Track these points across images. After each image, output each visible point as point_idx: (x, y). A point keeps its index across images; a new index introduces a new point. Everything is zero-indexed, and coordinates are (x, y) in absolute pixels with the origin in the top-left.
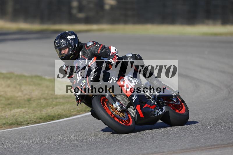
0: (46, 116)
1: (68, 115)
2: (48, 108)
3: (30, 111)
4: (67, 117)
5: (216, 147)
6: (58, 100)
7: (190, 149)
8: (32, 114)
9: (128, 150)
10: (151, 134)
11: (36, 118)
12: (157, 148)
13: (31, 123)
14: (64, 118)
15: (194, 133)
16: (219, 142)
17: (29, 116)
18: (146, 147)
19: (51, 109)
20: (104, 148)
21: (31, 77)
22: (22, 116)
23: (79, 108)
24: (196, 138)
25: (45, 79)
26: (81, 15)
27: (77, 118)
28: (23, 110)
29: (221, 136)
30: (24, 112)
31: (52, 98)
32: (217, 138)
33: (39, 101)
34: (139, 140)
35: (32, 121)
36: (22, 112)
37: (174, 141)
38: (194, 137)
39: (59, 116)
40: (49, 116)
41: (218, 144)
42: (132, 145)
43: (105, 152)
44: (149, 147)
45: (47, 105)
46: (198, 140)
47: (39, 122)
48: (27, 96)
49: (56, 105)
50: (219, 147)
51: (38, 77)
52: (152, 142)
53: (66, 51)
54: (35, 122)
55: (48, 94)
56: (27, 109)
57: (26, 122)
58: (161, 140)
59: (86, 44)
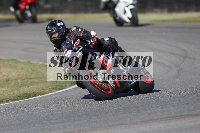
0: (23, 94)
1: (42, 93)
2: (24, 87)
3: (9, 90)
4: (41, 95)
5: (171, 118)
6: (32, 80)
7: (148, 121)
8: (11, 92)
9: (95, 122)
10: (115, 109)
11: (15, 96)
12: (120, 120)
13: (10, 100)
14: (38, 96)
15: (151, 107)
16: (173, 114)
17: (8, 94)
18: (111, 120)
19: (27, 88)
20: (75, 121)
21: (8, 61)
22: (2, 94)
23: (51, 87)
24: (153, 111)
25: (20, 62)
26: (47, 6)
27: (49, 95)
28: (3, 89)
29: (175, 110)
30: (4, 91)
31: (27, 79)
32: (171, 111)
33: (16, 81)
34: (105, 114)
35: (11, 99)
36: (2, 91)
37: (134, 114)
38: (152, 110)
39: (34, 94)
40: (25, 94)
41: (173, 117)
42: (99, 118)
43: (76, 125)
44: (114, 120)
45: (24, 85)
46: (155, 113)
47: (17, 100)
48: (6, 77)
49: (31, 85)
50: (174, 119)
51: (14, 60)
52: (116, 116)
53: (56, 36)
54: (14, 99)
55: (23, 75)
56: (6, 88)
57: (7, 100)
58: (123, 114)
59: (71, 29)
